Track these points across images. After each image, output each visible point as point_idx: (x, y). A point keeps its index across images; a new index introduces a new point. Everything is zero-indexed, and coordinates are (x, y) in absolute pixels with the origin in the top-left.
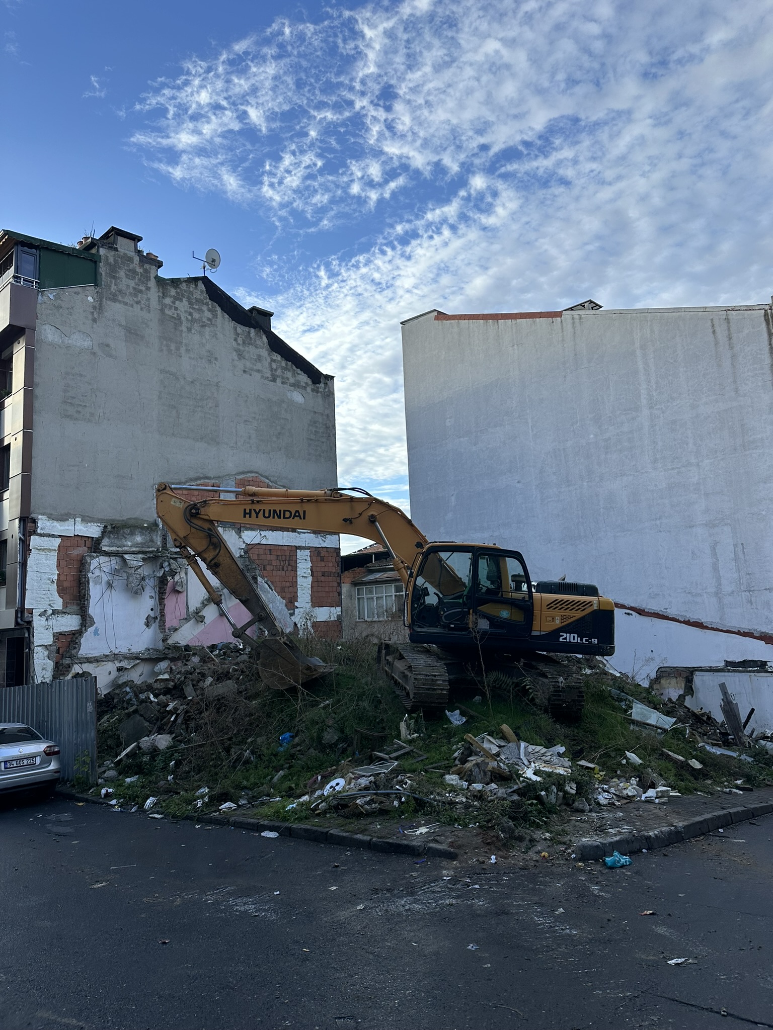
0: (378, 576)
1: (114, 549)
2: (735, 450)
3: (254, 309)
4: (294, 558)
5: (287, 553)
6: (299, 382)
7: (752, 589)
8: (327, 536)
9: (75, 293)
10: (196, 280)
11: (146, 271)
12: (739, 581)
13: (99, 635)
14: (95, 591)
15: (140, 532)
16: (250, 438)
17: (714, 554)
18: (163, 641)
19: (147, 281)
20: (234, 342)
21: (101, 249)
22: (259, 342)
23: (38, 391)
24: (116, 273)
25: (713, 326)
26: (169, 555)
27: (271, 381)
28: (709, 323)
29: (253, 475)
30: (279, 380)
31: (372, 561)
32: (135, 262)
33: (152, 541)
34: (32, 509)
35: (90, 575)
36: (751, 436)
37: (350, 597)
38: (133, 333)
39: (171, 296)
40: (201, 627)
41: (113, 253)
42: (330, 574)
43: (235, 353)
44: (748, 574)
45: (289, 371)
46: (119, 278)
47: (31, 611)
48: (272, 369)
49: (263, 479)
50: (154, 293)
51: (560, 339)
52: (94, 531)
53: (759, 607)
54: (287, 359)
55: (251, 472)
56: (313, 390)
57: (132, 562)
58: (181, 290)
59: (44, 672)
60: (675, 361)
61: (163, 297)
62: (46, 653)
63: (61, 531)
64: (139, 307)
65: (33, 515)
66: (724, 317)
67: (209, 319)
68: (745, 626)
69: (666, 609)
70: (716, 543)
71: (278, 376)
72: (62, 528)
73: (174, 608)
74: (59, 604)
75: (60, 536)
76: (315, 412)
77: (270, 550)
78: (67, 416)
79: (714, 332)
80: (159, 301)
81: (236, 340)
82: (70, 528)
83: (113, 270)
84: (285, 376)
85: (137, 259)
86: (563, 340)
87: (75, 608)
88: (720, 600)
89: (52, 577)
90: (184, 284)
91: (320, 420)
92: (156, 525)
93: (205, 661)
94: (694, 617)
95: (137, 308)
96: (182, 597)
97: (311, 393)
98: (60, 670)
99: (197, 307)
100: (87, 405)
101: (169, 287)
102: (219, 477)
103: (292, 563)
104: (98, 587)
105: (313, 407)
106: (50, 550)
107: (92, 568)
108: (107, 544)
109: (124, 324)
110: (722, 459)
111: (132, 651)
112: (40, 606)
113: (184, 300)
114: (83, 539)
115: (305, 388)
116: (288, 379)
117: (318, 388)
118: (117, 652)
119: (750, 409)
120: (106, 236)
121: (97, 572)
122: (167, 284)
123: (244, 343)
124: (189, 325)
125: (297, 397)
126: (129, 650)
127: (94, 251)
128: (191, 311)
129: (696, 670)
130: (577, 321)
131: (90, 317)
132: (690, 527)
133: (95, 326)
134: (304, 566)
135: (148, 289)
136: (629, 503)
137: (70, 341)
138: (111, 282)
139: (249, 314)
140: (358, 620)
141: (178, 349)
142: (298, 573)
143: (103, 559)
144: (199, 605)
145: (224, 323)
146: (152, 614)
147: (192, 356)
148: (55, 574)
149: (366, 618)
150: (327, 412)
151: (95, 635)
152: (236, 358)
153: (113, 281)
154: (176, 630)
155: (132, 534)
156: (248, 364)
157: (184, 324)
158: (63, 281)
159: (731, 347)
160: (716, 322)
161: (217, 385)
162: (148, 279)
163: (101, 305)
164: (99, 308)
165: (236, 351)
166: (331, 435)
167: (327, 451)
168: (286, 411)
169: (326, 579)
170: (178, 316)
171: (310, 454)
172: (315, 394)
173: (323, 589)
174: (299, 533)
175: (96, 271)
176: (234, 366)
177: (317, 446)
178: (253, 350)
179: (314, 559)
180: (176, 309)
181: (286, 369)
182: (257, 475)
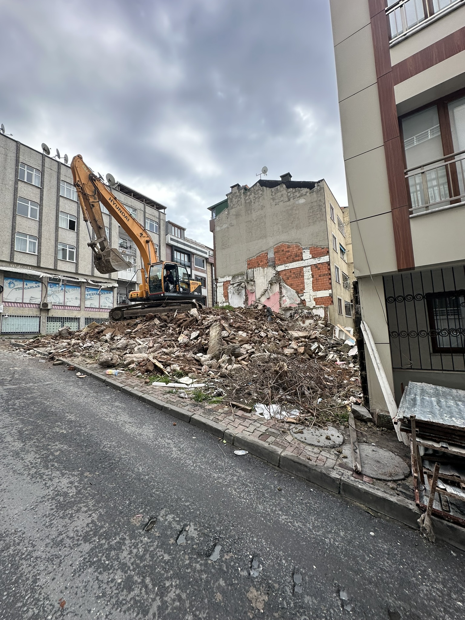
4: (302, 272)
5: (299, 270)
6: (303, 194)
8: (322, 257)
9: (223, 213)
10: (256, 183)
14: (230, 295)
16: (279, 229)
22: (282, 189)
27: (288, 201)
33: (243, 278)
39: (248, 196)
41: (231, 195)
42: (324, 275)
45: (297, 192)
46: (233, 201)
48: (288, 196)
52: (230, 278)
54: (295, 188)
55: (280, 242)
61: (246, 198)
65: (217, 278)
67: (261, 194)
71: (291, 198)
73: (251, 298)
74: (224, 300)
75: (223, 282)
76: (312, 202)
77: (290, 271)
80: (244, 200)
81: (272, 195)
82: (225, 279)
84: (295, 195)
85: (239, 191)
87: (228, 300)
90: (254, 186)
96: (254, 294)
97: (309, 195)
99: (257, 193)
100: (227, 243)
102: (267, 249)
106: (221, 286)
108: (231, 281)
109: (235, 214)
112: (220, 301)
113: (252, 193)
114: (228, 281)
115: (306, 195)
117: (314, 190)
121: (230, 290)
123: (275, 194)
124: (254, 201)
125: (302, 201)
128: (255, 195)
131: (227, 218)
134: (308, 274)
135: (241, 198)
137: (222, 228)
138: (230, 204)
141: (251, 212)
142: (305, 278)
143: (231, 286)
144: (260, 296)
145: (267, 191)
147: (256, 211)
148: (222, 292)
150: (320, 198)
152: (272, 201)
155: (238, 277)
156: (277, 201)
161: (265, 216)
162: (241, 195)
164: (228, 214)
165: (272, 199)
166: (323, 208)
167: (320, 217)
168: (296, 210)
169: (322, 278)
170: (251, 200)
171: (310, 223)
172: (312, 194)
173: (320, 283)
174: (304, 260)
175: (227, 203)
176: (271, 205)
177: (313, 218)
178: (279, 194)
179: (314, 270)
180: (250, 198)
181: (295, 192)
182: (283, 243)
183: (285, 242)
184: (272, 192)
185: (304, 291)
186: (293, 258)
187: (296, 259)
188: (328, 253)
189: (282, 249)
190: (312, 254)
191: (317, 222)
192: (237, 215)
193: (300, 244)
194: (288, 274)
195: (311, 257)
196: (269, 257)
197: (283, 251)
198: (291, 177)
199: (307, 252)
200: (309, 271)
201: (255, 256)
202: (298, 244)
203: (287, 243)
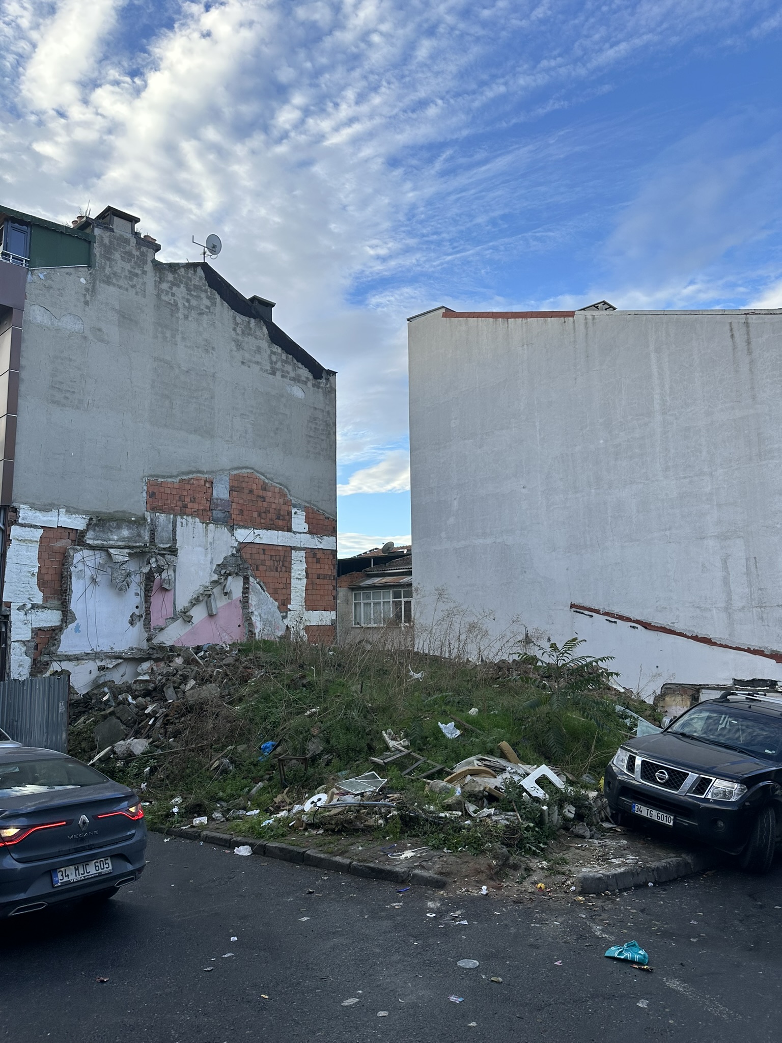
0: (376, 581)
1: (99, 542)
2: (750, 459)
3: (254, 299)
4: (288, 559)
5: (282, 554)
6: (299, 376)
7: (764, 605)
8: (324, 537)
9: (67, 274)
10: (195, 265)
11: (143, 254)
12: (751, 596)
13: (80, 631)
14: (77, 586)
15: (127, 526)
16: (246, 432)
17: (725, 567)
18: (148, 640)
19: (144, 265)
20: (233, 332)
21: (96, 230)
22: (258, 333)
23: (24, 374)
24: (111, 255)
25: (731, 330)
26: (157, 551)
27: (270, 374)
28: (728, 327)
29: (249, 471)
30: (278, 374)
31: (370, 566)
32: (132, 244)
33: (139, 535)
34: (14, 497)
35: (72, 569)
36: (767, 445)
37: (347, 602)
38: (126, 318)
39: (168, 282)
40: (189, 628)
41: (108, 234)
42: (325, 577)
43: (233, 343)
44: (761, 589)
45: (290, 364)
46: (114, 260)
47: (8, 605)
48: (271, 362)
49: (259, 475)
50: (150, 277)
51: (572, 340)
52: (78, 523)
53: (770, 624)
54: (288, 352)
55: (247, 468)
56: (314, 386)
57: (117, 556)
58: (179, 275)
59: (21, 668)
60: (690, 365)
61: (160, 282)
62: (24, 649)
63: (44, 521)
64: (134, 291)
65: (14, 504)
66: (743, 321)
67: (207, 307)
68: (755, 644)
69: (673, 623)
70: (728, 556)
71: (277, 369)
72: (45, 519)
73: (160, 607)
74: (39, 598)
75: (42, 527)
76: (315, 409)
77: (264, 550)
78: (54, 402)
79: (732, 336)
80: (155, 286)
81: (234, 329)
82: (53, 519)
83: (108, 251)
84: (285, 369)
85: (133, 241)
86: (575, 341)
87: (56, 603)
88: (730, 616)
89: (32, 569)
90: (182, 270)
91: (321, 417)
92: (144, 519)
93: (188, 662)
94: (701, 633)
95: (132, 292)
96: (169, 595)
97: (312, 388)
98: (38, 667)
99: (195, 294)
100: (76, 391)
101: (166, 272)
102: (212, 472)
103: (286, 564)
104: (81, 581)
105: (314, 403)
106: (31, 541)
107: (75, 562)
108: (91, 537)
109: (117, 307)
110: (736, 469)
111: (115, 650)
112: (18, 600)
113: (182, 286)
114: (67, 531)
115: (305, 383)
116: (288, 373)
117: (319, 383)
118: (98, 650)
119: (768, 418)
120: (102, 216)
121: (80, 567)
122: (165, 268)
123: (243, 333)
124: (186, 312)
125: (297, 392)
126: (112, 648)
127: (88, 231)
128: (189, 297)
129: (703, 688)
130: (590, 321)
131: (82, 299)
132: (701, 539)
133: (87, 309)
134: (299, 568)
135: (144, 272)
136: (638, 512)
137: (60, 324)
138: (105, 264)
139: (250, 303)
140: (354, 626)
141: (173, 336)
142: (292, 575)
143: (86, 552)
144: (187, 605)
145: (223, 311)
146: (137, 612)
147: (189, 345)
148: (36, 566)
149: (363, 625)
150: (328, 408)
151: (76, 632)
152: (234, 348)
153: (108, 263)
154: (162, 629)
155: (119, 527)
156: (247, 356)
157: (181, 310)
158: (54, 261)
159: (750, 352)
160: (735, 326)
161: (213, 376)
162: (145, 262)
163: (94, 287)
164: (92, 291)
166: (332, 432)
167: (326, 450)
168: (285, 405)
169: (322, 582)
170: (176, 303)
171: (307, 451)
172: (316, 389)
173: (318, 592)
174: (295, 533)
175: (90, 252)
176: (232, 357)
177: (316, 443)
178: (253, 341)
179: (310, 561)
180: (173, 294)
181: (286, 362)
182: (252, 471)
183: (258, 472)
186: (271, 520)
187: (277, 523)
188: (333, 532)
189: (250, 486)
190: (309, 524)
191: (321, 458)
193: (289, 491)
194: (258, 556)
195: (307, 530)
196: (215, 495)
197: (251, 491)
199: (300, 516)
200: (301, 561)
201: (176, 477)
202: (285, 489)
203: (263, 477)
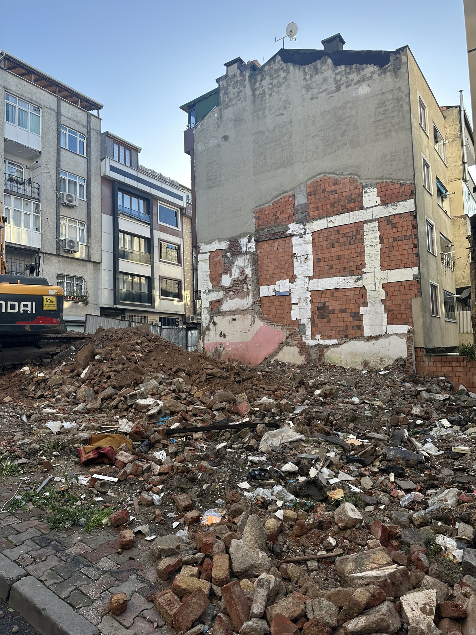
4: (361, 232)
5: (354, 229)
6: (365, 76)
9: (209, 117)
10: (275, 57)
11: (244, 76)
16: (317, 148)
19: (244, 82)
20: (303, 81)
21: (220, 82)
23: (197, 180)
27: (335, 92)
29: (321, 176)
30: (343, 87)
32: (237, 75)
34: (197, 241)
39: (258, 81)
41: (226, 80)
42: (404, 238)
43: (303, 90)
45: (354, 72)
46: (229, 92)
47: (200, 291)
48: (336, 82)
49: (330, 175)
52: (224, 245)
54: (351, 64)
56: (380, 74)
58: (265, 71)
61: (254, 86)
62: (207, 311)
65: (198, 244)
67: (285, 78)
71: (342, 84)
72: (210, 248)
74: (211, 286)
75: (209, 252)
76: (384, 93)
77: (338, 231)
78: (209, 188)
80: (251, 90)
81: (305, 79)
82: (213, 246)
83: (226, 90)
84: (349, 79)
85: (238, 73)
87: (218, 288)
89: (208, 273)
90: (267, 65)
91: (389, 97)
95: (239, 103)
97: (378, 78)
99: (275, 75)
100: (218, 176)
101: (257, 76)
102: (294, 188)
103: (359, 237)
105: (381, 89)
106: (206, 260)
109: (233, 118)
112: (204, 289)
113: (267, 77)
114: (220, 251)
115: (371, 78)
116: (353, 80)
117: (387, 68)
123: (311, 77)
124: (270, 92)
125: (363, 90)
128: (272, 81)
131: (217, 125)
133: (218, 129)
134: (372, 237)
135: (245, 86)
137: (209, 146)
138: (225, 98)
141: (263, 113)
142: (365, 244)
145: (295, 72)
150: (399, 85)
152: (305, 93)
153: (227, 96)
156: (315, 91)
157: (267, 93)
161: (291, 122)
162: (245, 80)
163: (221, 115)
164: (221, 117)
165: (304, 87)
166: (404, 104)
167: (398, 123)
168: (351, 109)
169: (400, 243)
170: (264, 91)
171: (377, 135)
172: (383, 76)
173: (395, 253)
174: (366, 209)
175: (219, 97)
176: (304, 100)
177: (386, 123)
178: (319, 78)
179: (384, 228)
180: (262, 87)
181: (349, 73)
182: (324, 175)
183: (329, 173)
184: (306, 74)
185: (364, 270)
186: (343, 206)
187: (348, 206)
188: (413, 194)
189: (322, 187)
190: (381, 197)
191: (393, 133)
192: (238, 120)
193: (359, 176)
194: (332, 237)
195: (379, 202)
196: (296, 203)
197: (324, 190)
198: (344, 43)
199: (371, 193)
200: (373, 231)
201: (270, 202)
202: (355, 176)
203: (333, 175)
